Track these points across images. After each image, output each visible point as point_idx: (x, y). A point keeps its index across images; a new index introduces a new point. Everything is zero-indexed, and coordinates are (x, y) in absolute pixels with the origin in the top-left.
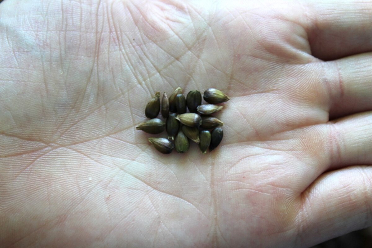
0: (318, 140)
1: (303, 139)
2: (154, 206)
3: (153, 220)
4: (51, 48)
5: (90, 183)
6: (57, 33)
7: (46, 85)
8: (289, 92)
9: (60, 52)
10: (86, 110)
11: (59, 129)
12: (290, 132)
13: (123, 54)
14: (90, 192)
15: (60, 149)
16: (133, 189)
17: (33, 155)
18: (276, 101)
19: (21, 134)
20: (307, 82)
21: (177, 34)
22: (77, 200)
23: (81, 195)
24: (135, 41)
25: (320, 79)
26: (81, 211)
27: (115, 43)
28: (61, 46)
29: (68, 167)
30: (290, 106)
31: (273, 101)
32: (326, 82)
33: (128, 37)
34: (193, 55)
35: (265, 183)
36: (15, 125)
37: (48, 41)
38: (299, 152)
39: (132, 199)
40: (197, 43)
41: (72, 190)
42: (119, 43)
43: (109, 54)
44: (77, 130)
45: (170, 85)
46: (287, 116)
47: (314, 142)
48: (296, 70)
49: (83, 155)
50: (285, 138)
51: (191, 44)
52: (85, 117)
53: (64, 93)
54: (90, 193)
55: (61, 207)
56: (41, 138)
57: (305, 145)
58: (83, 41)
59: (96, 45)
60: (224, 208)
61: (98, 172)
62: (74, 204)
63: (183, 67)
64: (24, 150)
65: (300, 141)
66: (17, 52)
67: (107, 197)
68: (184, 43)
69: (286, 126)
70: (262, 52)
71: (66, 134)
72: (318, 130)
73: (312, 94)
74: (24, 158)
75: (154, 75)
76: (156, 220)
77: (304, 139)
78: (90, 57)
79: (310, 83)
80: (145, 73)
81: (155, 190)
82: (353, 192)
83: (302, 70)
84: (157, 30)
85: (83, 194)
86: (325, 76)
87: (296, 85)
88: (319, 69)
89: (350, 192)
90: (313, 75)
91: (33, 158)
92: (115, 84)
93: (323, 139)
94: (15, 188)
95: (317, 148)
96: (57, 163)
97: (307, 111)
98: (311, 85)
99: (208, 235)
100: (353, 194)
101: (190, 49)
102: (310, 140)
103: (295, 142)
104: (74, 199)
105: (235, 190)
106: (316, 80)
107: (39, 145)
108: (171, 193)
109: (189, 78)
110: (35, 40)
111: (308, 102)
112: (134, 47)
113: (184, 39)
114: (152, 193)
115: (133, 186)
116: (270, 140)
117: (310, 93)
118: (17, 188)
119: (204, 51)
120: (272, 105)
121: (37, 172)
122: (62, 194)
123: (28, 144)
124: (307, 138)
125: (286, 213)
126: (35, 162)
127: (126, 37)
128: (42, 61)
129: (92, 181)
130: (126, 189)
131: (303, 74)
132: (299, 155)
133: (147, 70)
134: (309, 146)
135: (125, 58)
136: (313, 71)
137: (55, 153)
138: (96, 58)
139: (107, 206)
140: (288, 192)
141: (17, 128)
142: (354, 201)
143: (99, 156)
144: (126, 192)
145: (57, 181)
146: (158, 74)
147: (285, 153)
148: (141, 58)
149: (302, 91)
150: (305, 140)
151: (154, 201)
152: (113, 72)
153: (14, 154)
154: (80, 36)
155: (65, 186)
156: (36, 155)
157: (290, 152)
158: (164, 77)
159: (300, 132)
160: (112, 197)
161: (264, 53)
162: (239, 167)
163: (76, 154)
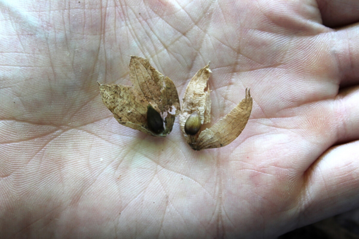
0: (323, 118)
1: (308, 117)
2: (162, 186)
3: (162, 199)
4: (55, 29)
5: (102, 164)
6: (60, 11)
7: (53, 68)
8: (296, 66)
9: (65, 32)
10: (95, 90)
11: (69, 111)
12: (296, 108)
13: (130, 30)
14: (101, 172)
15: (71, 130)
16: (143, 168)
17: (45, 139)
18: (282, 76)
19: (31, 119)
20: (315, 56)
21: (183, 8)
22: (89, 181)
23: (93, 176)
24: (141, 16)
25: (328, 52)
26: (93, 192)
27: (121, 18)
28: (65, 25)
29: (79, 148)
30: (297, 82)
31: (279, 77)
32: (335, 54)
33: (133, 11)
34: (200, 30)
35: (268, 163)
36: (25, 110)
37: (51, 22)
38: (305, 131)
39: (142, 179)
40: (204, 18)
41: (84, 171)
42: (125, 18)
43: (115, 30)
44: (87, 111)
45: (177, 61)
46: (293, 92)
47: (320, 119)
48: (304, 42)
49: (93, 135)
50: (290, 115)
51: (198, 18)
52: (94, 97)
53: (71, 75)
54: (102, 174)
55: (74, 188)
56: (51, 121)
57: (310, 123)
58: (88, 19)
59: (102, 22)
60: (228, 188)
61: (109, 152)
62: (86, 185)
63: (190, 42)
64: (35, 135)
65: (305, 118)
66: (21, 35)
67: (118, 178)
68: (191, 17)
69: (292, 103)
70: (269, 25)
71: (76, 115)
72: (324, 106)
73: (320, 68)
74: (36, 142)
75: (161, 51)
76: (164, 200)
77: (310, 116)
78: (96, 34)
79: (318, 57)
80: (152, 49)
81: (164, 169)
82: (355, 171)
83: (311, 42)
84: (163, 4)
85: (95, 175)
86: (334, 48)
87: (304, 58)
88: (328, 39)
89: (352, 170)
90: (322, 47)
91: (44, 142)
92: (122, 61)
93: (328, 116)
94: (28, 171)
95: (322, 126)
96: (69, 145)
97: (314, 86)
98: (319, 58)
99: (213, 214)
100: (355, 173)
101: (196, 24)
102: (315, 118)
103: (300, 119)
104: (86, 180)
105: (239, 171)
106: (324, 53)
107: (50, 129)
108: (179, 171)
109: (196, 53)
110: (39, 21)
111: (316, 76)
112: (140, 22)
113: (191, 14)
114: (161, 172)
115: (143, 165)
116: (275, 117)
117: (317, 67)
118: (31, 172)
119: (210, 25)
120: (278, 81)
121: (50, 155)
122: (75, 176)
123: (39, 128)
124: (312, 116)
125: (289, 194)
126: (47, 145)
127: (131, 11)
128: (48, 44)
129: (103, 162)
130: (136, 168)
131: (312, 47)
132: (304, 133)
133: (154, 46)
134: (315, 123)
135: (131, 33)
136: (322, 42)
137: (67, 136)
138: (102, 35)
139: (118, 187)
140: (291, 173)
141: (28, 113)
142: (356, 180)
143: (110, 135)
144: (136, 172)
145: (69, 163)
146: (165, 50)
147: (290, 132)
148: (148, 34)
149: (310, 65)
150: (310, 118)
151: (163, 181)
152: (120, 49)
153: (25, 138)
154: (85, 13)
155: (78, 167)
156: (47, 139)
157: (295, 130)
158: (171, 53)
159: (305, 109)
160: (122, 177)
161: (272, 26)
162: (244, 147)
163: (87, 135)
